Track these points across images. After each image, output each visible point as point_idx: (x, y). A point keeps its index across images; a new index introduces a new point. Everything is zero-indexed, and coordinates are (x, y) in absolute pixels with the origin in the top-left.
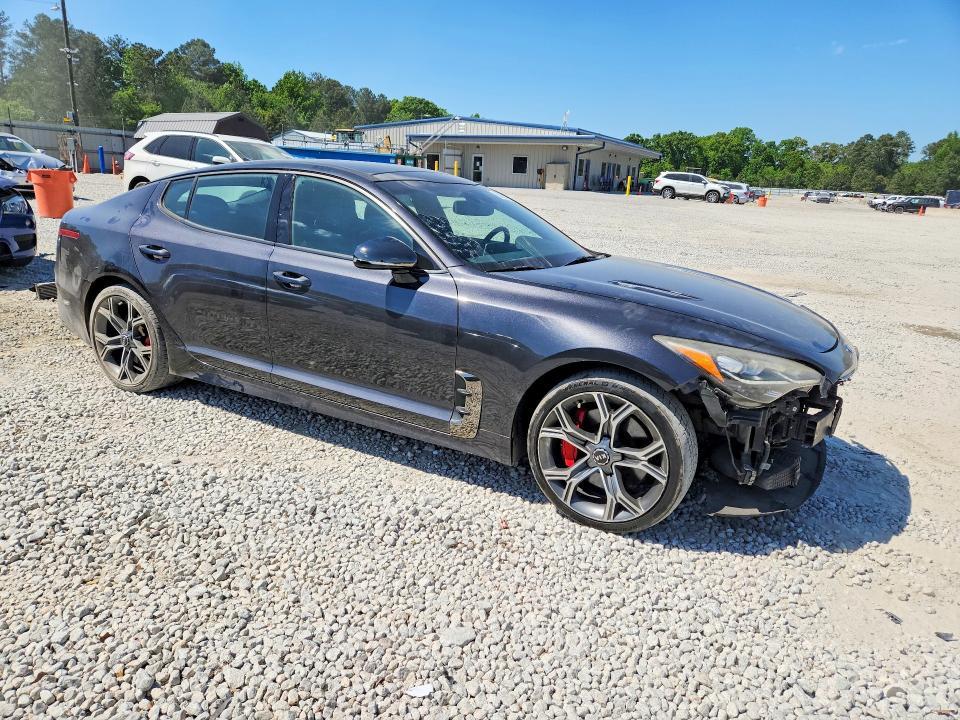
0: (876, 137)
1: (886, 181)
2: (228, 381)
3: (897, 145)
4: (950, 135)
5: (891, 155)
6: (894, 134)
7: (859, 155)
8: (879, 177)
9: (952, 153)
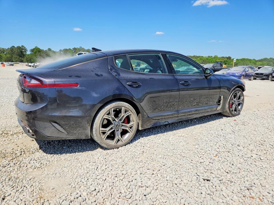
0: (16, 47)
1: (23, 59)
2: (163, 122)
3: (22, 49)
4: (35, 47)
5: (22, 52)
6: (21, 46)
7: (12, 52)
8: (20, 58)
9: (38, 52)
